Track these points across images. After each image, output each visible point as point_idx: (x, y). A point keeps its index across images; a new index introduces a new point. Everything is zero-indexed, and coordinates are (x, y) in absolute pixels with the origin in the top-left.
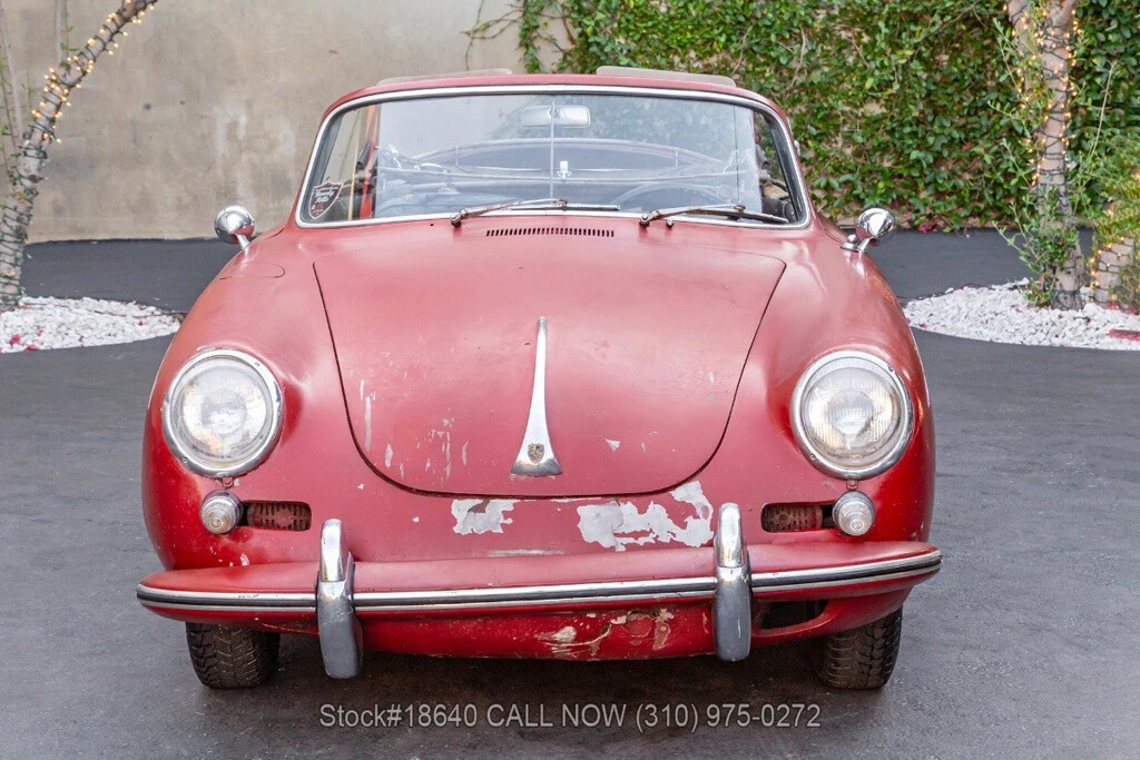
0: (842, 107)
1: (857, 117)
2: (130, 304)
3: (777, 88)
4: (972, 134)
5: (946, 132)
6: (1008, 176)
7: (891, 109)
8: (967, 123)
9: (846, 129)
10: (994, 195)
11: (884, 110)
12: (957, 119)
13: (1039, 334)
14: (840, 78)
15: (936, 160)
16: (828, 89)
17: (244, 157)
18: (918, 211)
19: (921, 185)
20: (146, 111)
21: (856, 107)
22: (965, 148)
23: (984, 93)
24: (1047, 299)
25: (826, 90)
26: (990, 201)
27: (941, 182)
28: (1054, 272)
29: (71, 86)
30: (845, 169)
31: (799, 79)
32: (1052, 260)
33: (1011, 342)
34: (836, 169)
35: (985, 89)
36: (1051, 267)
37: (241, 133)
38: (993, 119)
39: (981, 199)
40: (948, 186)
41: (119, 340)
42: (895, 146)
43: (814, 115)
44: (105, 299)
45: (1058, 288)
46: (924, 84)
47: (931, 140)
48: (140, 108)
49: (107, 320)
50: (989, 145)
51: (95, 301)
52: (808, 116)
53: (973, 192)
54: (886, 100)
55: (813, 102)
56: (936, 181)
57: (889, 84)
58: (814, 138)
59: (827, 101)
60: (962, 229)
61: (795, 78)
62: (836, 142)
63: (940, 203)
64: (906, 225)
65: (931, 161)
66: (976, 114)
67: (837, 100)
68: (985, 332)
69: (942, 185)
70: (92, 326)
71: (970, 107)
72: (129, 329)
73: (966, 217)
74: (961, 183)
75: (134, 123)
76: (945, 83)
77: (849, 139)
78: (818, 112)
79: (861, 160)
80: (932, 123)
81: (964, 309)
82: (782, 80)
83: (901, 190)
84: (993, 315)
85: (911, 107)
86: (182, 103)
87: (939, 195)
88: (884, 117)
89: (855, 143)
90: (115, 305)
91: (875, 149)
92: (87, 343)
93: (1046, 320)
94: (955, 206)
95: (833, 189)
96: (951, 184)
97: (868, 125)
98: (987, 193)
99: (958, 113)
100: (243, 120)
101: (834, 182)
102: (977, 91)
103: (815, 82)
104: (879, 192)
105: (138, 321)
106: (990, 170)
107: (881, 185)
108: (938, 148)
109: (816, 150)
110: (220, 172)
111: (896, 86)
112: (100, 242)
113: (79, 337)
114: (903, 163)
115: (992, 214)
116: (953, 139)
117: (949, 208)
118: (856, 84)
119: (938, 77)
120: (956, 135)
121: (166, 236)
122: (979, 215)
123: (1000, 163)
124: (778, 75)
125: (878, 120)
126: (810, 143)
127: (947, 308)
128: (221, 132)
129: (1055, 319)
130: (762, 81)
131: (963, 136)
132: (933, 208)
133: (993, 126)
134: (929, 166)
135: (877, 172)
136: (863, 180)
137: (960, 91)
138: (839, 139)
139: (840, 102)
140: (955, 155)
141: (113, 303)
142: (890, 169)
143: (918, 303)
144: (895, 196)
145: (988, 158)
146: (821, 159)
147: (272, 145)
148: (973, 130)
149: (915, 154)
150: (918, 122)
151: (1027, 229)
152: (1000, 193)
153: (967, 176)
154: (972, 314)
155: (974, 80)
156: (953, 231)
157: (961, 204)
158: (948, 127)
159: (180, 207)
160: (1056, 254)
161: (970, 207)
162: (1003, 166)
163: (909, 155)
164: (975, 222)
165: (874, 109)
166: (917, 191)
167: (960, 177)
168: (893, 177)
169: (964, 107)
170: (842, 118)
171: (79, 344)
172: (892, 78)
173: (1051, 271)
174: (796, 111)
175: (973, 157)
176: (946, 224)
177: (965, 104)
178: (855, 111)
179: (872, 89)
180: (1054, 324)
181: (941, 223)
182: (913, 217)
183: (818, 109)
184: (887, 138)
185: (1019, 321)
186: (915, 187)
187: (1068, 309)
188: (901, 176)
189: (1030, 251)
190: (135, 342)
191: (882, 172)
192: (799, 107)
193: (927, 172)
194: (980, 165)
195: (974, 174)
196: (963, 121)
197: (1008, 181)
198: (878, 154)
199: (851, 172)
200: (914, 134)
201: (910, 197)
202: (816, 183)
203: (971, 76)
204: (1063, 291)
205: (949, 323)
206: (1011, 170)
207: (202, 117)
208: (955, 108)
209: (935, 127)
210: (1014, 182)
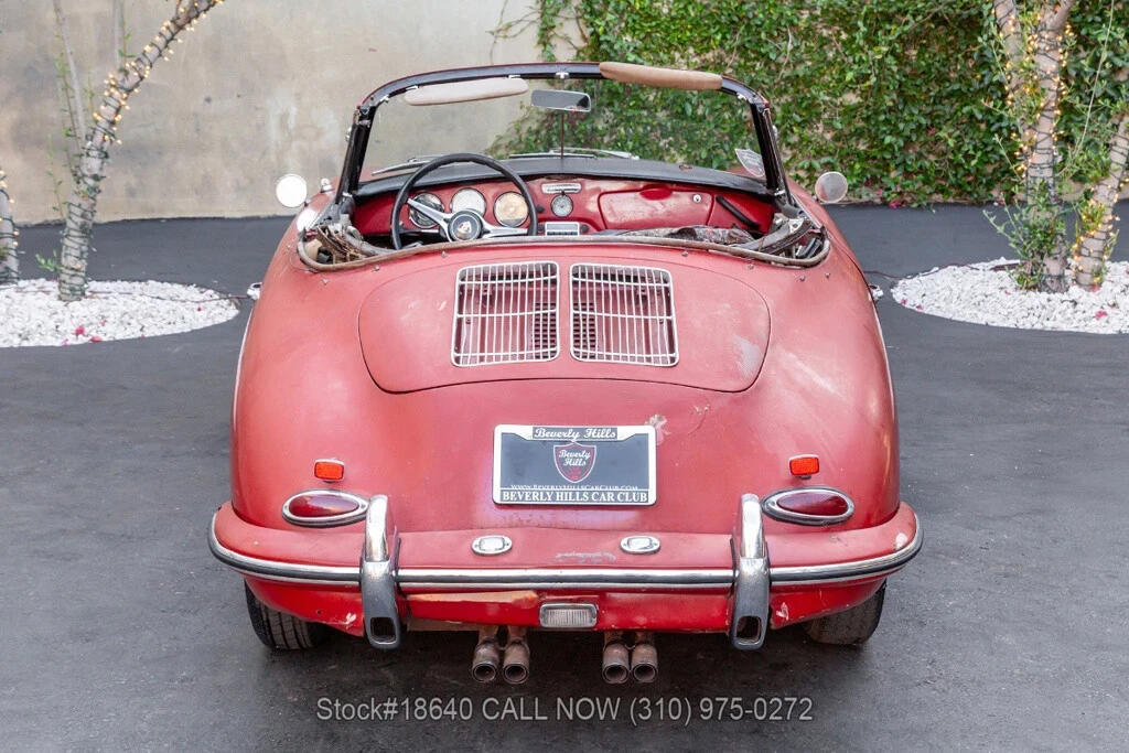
0: (823, 97)
1: (836, 105)
2: (192, 287)
3: (767, 81)
4: (937, 121)
5: (915, 118)
6: (968, 157)
7: (866, 99)
8: (933, 111)
9: (826, 116)
10: (955, 175)
11: (859, 99)
12: (924, 108)
13: (1031, 317)
14: (822, 71)
15: (905, 143)
16: (811, 81)
17: (295, 144)
18: (889, 189)
19: (892, 166)
20: (207, 104)
21: (836, 97)
22: (931, 132)
23: (947, 84)
24: (1034, 282)
25: (809, 81)
26: (952, 179)
27: (909, 163)
28: (1042, 258)
29: (129, 91)
30: (825, 151)
31: (785, 72)
32: (1041, 247)
33: (1005, 325)
34: (818, 152)
35: (949, 81)
36: (1038, 253)
37: (292, 122)
38: (955, 107)
39: (946, 178)
40: (916, 166)
41: (178, 329)
42: (870, 131)
43: (799, 104)
44: (169, 282)
45: (1045, 272)
46: (898, 77)
47: (901, 126)
48: (201, 101)
49: (168, 307)
50: (951, 130)
51: (159, 283)
52: (793, 105)
53: (938, 172)
54: (862, 91)
55: (798, 92)
56: (905, 162)
57: (866, 77)
58: (799, 124)
59: (810, 91)
60: (928, 204)
61: (783, 71)
62: (818, 128)
63: (908, 182)
64: (878, 201)
65: (902, 144)
66: (940, 103)
67: (819, 91)
68: (980, 315)
69: (910, 166)
70: (154, 314)
71: (935, 97)
72: (188, 316)
73: (931, 194)
74: (927, 164)
75: (196, 115)
76: (914, 76)
77: (829, 126)
78: (802, 102)
79: (840, 144)
80: (902, 111)
81: (956, 291)
82: (769, 74)
83: (874, 170)
84: (983, 297)
85: (886, 97)
86: (238, 96)
87: (907, 174)
88: (860, 105)
89: (834, 129)
90: (177, 288)
91: (852, 135)
92: (148, 333)
93: (1036, 303)
94: (921, 184)
95: (815, 170)
96: (919, 164)
97: (845, 112)
98: (951, 173)
99: (924, 101)
100: (294, 110)
101: (816, 164)
102: (942, 82)
103: (801, 75)
104: (855, 173)
105: (197, 306)
106: (953, 152)
107: (857, 166)
108: (907, 133)
109: (800, 136)
110: (273, 158)
111: (873, 79)
112: (168, 220)
113: (140, 327)
114: (876, 146)
115: (953, 191)
116: (920, 125)
117: (917, 186)
118: (836, 77)
119: (908, 70)
120: (923, 121)
121: (227, 215)
122: (942, 192)
123: (961, 146)
124: (767, 69)
125: (855, 109)
126: (795, 129)
127: (937, 289)
128: (273, 123)
129: (1044, 302)
130: (753, 75)
131: (929, 123)
132: (903, 187)
133: (956, 113)
134: (900, 149)
135: (853, 154)
136: (841, 162)
137: (927, 82)
138: (820, 125)
139: (821, 93)
140: (922, 139)
141: (176, 286)
142: (865, 152)
143: (908, 282)
144: (869, 176)
145: (951, 142)
146: (804, 143)
147: (319, 134)
148: (938, 117)
149: (888, 139)
150: (890, 110)
151: (1017, 218)
152: (961, 172)
153: (932, 158)
154: (963, 296)
155: (939, 72)
156: (920, 206)
157: (926, 182)
158: (917, 115)
159: (239, 189)
160: (1044, 241)
161: (934, 185)
162: (965, 149)
163: (883, 140)
164: (938, 197)
165: (851, 99)
166: (888, 171)
167: (926, 158)
168: (868, 158)
169: (931, 97)
170: (823, 107)
171: (139, 334)
172: (869, 72)
173: (1039, 257)
174: (783, 101)
175: (938, 140)
176: (913, 200)
177: (932, 94)
178: (834, 100)
179: (851, 81)
180: (1044, 307)
181: (908, 199)
182: (886, 194)
183: (802, 99)
184: (862, 124)
185: (1009, 304)
186: (886, 168)
187: (1054, 292)
188: (874, 158)
189: (1018, 238)
190: (193, 331)
191: (858, 155)
192: (785, 97)
193: (898, 154)
194: (943, 147)
195: (938, 155)
196: (929, 109)
197: (968, 162)
198: (854, 138)
199: (830, 154)
200: (887, 121)
201: (882, 176)
202: (800, 164)
203: (937, 69)
204: (1050, 276)
205: (943, 305)
206: (971, 152)
207: (257, 109)
208: (923, 98)
209: (905, 114)
210: (974, 162)
